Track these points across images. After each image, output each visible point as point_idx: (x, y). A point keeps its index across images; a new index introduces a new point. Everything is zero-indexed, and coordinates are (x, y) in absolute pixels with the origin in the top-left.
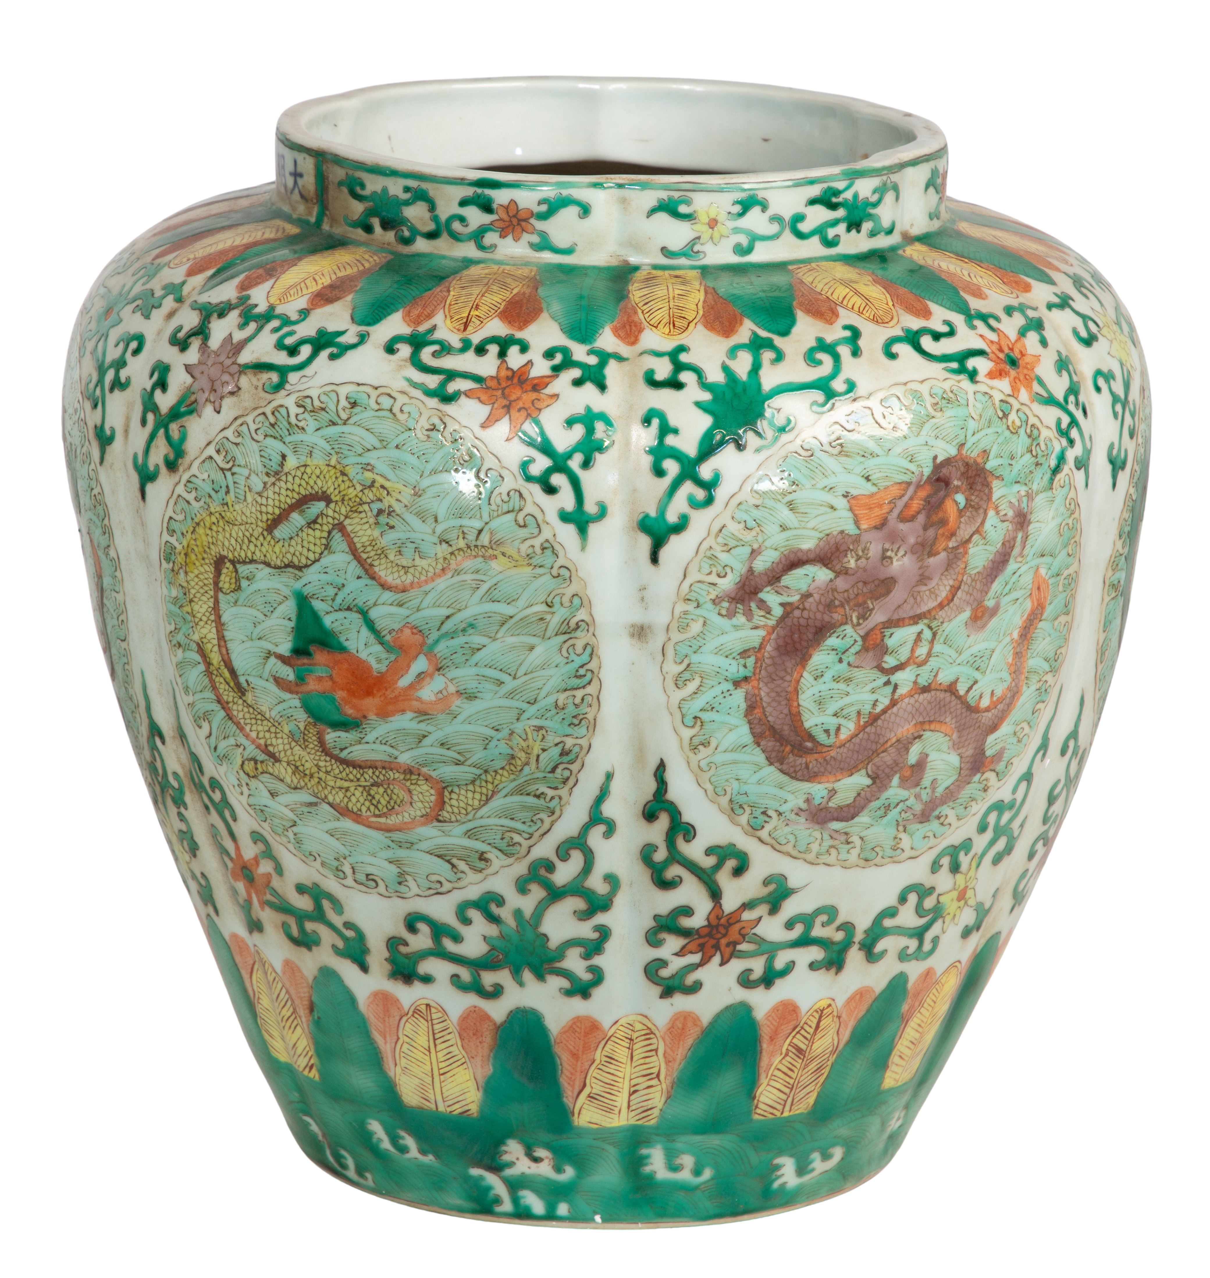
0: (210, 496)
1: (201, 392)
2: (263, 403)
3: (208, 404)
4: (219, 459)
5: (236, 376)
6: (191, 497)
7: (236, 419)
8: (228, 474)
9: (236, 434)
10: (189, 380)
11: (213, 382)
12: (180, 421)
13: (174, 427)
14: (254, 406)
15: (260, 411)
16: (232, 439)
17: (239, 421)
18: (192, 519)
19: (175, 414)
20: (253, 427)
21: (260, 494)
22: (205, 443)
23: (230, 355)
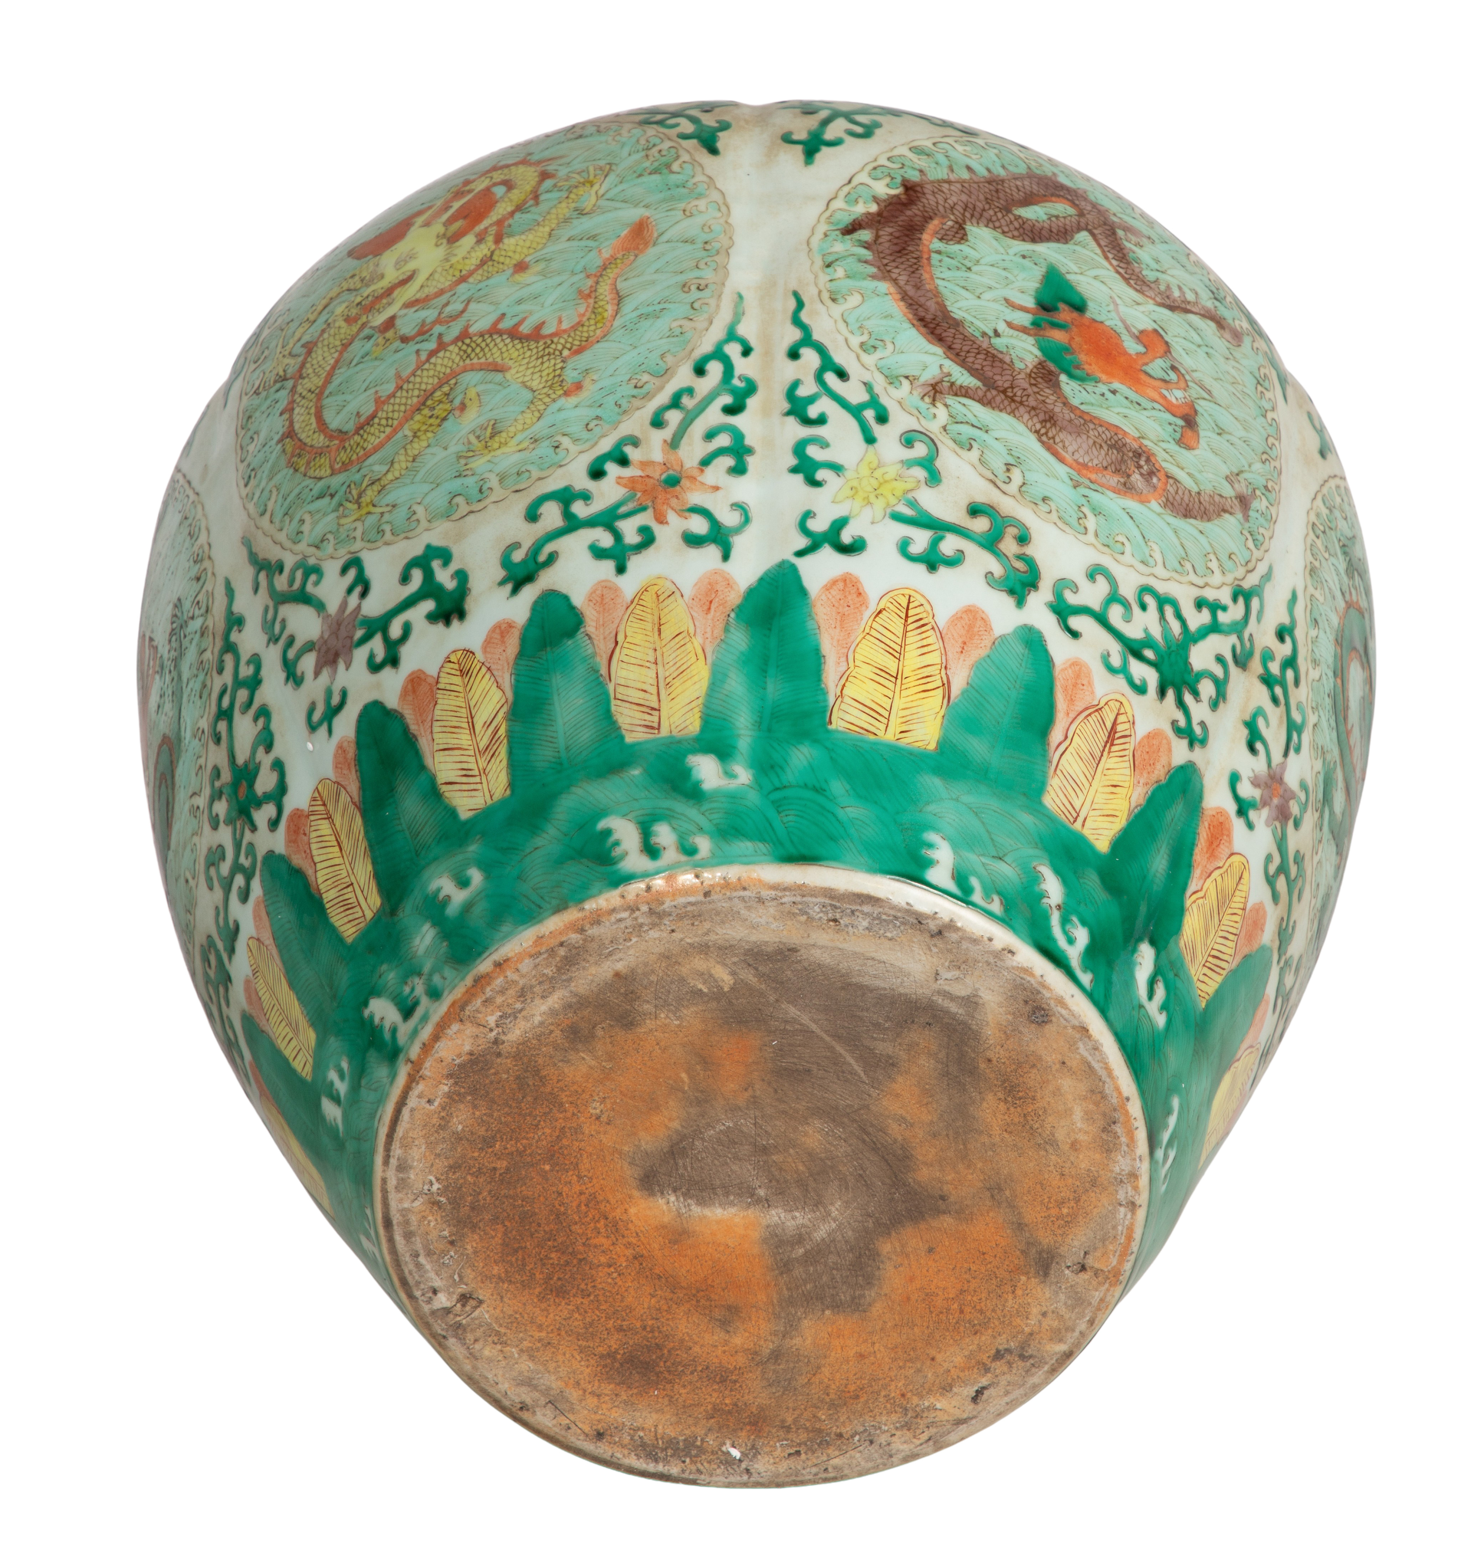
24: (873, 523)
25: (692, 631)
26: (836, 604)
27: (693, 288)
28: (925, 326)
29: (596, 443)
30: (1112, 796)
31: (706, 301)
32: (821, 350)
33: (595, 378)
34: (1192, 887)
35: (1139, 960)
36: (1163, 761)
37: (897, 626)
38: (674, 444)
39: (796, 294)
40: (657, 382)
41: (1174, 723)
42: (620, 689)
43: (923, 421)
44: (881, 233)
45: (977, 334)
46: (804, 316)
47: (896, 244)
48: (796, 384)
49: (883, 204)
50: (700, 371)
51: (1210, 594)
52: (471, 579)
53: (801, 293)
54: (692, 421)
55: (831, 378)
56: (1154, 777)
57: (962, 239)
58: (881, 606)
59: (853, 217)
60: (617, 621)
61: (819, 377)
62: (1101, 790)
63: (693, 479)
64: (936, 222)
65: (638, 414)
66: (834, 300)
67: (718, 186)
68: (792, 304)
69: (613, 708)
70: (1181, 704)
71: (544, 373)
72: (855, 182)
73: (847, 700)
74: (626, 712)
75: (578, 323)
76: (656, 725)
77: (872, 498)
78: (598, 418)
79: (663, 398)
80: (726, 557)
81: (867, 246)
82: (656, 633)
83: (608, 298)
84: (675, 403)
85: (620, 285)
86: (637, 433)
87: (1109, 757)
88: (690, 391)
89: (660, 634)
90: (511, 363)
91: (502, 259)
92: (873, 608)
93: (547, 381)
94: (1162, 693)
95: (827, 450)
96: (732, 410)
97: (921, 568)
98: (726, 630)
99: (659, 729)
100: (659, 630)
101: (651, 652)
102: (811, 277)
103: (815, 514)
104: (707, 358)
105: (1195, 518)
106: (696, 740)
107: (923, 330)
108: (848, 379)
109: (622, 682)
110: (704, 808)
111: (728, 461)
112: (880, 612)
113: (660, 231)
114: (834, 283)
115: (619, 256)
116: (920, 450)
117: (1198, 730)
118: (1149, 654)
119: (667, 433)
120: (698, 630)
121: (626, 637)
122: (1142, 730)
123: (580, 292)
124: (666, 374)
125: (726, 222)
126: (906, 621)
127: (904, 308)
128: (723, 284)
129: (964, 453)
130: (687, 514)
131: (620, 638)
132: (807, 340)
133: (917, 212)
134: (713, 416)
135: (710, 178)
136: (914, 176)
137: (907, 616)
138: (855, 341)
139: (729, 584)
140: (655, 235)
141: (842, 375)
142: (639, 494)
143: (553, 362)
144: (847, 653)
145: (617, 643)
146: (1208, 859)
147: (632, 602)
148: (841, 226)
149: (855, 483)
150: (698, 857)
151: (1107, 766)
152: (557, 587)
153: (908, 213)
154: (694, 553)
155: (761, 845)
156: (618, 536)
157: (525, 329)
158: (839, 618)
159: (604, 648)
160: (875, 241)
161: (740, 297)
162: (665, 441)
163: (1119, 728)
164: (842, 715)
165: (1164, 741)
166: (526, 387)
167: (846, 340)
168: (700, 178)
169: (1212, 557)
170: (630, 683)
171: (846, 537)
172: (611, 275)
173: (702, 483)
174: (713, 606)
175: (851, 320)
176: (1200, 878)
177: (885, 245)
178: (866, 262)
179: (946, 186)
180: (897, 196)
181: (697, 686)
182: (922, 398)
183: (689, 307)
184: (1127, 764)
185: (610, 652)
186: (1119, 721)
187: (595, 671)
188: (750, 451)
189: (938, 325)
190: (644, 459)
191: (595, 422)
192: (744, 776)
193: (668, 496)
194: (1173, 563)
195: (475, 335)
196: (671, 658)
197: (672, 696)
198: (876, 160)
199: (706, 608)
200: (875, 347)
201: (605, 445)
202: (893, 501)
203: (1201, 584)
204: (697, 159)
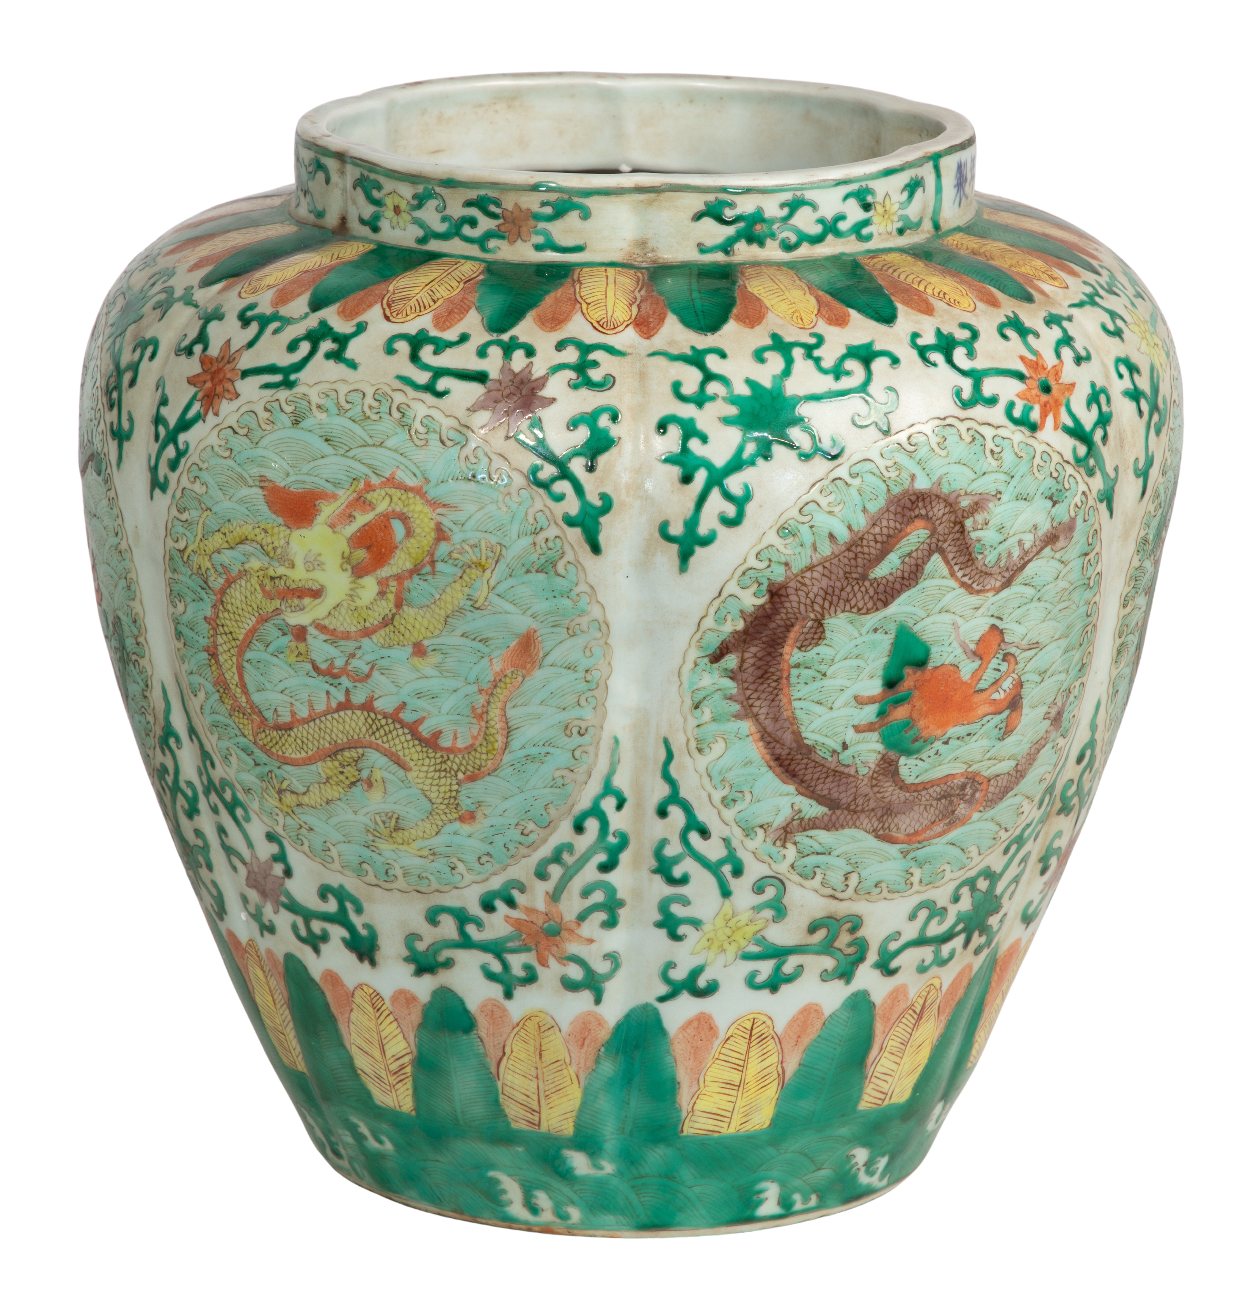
24: (725, 966)
25: (568, 1060)
26: (691, 1040)
27: (575, 731)
28: (781, 765)
29: (487, 879)
31: (585, 749)
32: (687, 808)
33: (486, 812)
37: (742, 1046)
38: (555, 896)
39: (666, 742)
40: (542, 833)
41: (977, 949)
42: (506, 1088)
43: (774, 866)
44: (747, 655)
45: (827, 755)
46: (673, 770)
47: (759, 668)
48: (664, 842)
49: (749, 620)
50: (579, 828)
52: (380, 939)
53: (671, 741)
54: (571, 877)
55: (694, 837)
56: (955, 1003)
57: (820, 638)
58: (729, 1034)
59: (722, 638)
60: (504, 1036)
61: (684, 838)
63: (571, 931)
64: (797, 628)
65: (524, 861)
66: (700, 750)
67: (600, 599)
68: (662, 755)
69: (501, 1100)
70: (984, 930)
71: (442, 789)
72: (725, 594)
73: (697, 1113)
74: (512, 1106)
75: (472, 745)
76: (537, 1123)
77: (726, 946)
78: (488, 854)
79: (545, 851)
80: (598, 1001)
81: (732, 675)
82: (538, 1057)
83: (498, 726)
84: (556, 858)
85: (510, 713)
86: (523, 879)
88: (570, 848)
89: (541, 1058)
90: (412, 764)
91: (402, 629)
92: (722, 1036)
93: (444, 799)
95: (688, 908)
96: (605, 868)
97: (766, 993)
98: (597, 1061)
99: (539, 1125)
100: (541, 1055)
101: (533, 1069)
102: (680, 719)
103: (675, 965)
104: (585, 815)
105: (1012, 789)
106: (570, 1140)
107: (779, 770)
108: (709, 837)
109: (509, 1084)
110: (575, 1188)
111: (602, 916)
112: (728, 1039)
113: (547, 649)
114: (701, 729)
115: (508, 672)
116: (770, 893)
119: (549, 886)
120: (573, 1061)
121: (512, 1051)
122: (947, 985)
123: (473, 709)
124: (549, 826)
125: (606, 643)
126: (750, 1039)
127: (762, 749)
128: (602, 727)
129: (809, 883)
130: (566, 962)
131: (507, 1050)
132: (675, 798)
133: (779, 622)
134: (590, 873)
135: (592, 587)
136: (779, 574)
137: (751, 1036)
138: (717, 796)
139: (600, 1022)
140: (541, 655)
141: (704, 833)
142: (524, 936)
143: (449, 781)
144: (697, 1075)
145: (504, 1054)
147: (518, 1025)
148: (709, 652)
149: (711, 935)
150: (570, 1222)
152: (454, 988)
153: (773, 625)
154: (570, 995)
155: (621, 1218)
156: (506, 967)
157: (425, 730)
158: (693, 1051)
159: (494, 1054)
160: (740, 667)
161: (617, 741)
162: (547, 893)
163: (928, 1002)
164: (692, 1124)
165: (967, 970)
166: (426, 796)
167: (709, 796)
168: (583, 587)
169: (1023, 802)
170: (515, 1087)
171: (702, 983)
172: (501, 697)
173: (579, 936)
174: (586, 1043)
175: (714, 774)
177: (750, 673)
178: (731, 698)
179: (808, 574)
180: (762, 606)
181: (571, 1103)
182: (774, 844)
183: (569, 755)
185: (499, 1058)
186: (928, 998)
187: (484, 1066)
188: (621, 904)
189: (792, 760)
190: (529, 905)
191: (487, 858)
192: (609, 1168)
193: (550, 944)
195: (379, 713)
196: (550, 1077)
197: (550, 1105)
198: (745, 561)
199: (580, 1043)
200: (734, 801)
201: (496, 883)
202: (743, 943)
203: (1010, 834)
204: (581, 560)
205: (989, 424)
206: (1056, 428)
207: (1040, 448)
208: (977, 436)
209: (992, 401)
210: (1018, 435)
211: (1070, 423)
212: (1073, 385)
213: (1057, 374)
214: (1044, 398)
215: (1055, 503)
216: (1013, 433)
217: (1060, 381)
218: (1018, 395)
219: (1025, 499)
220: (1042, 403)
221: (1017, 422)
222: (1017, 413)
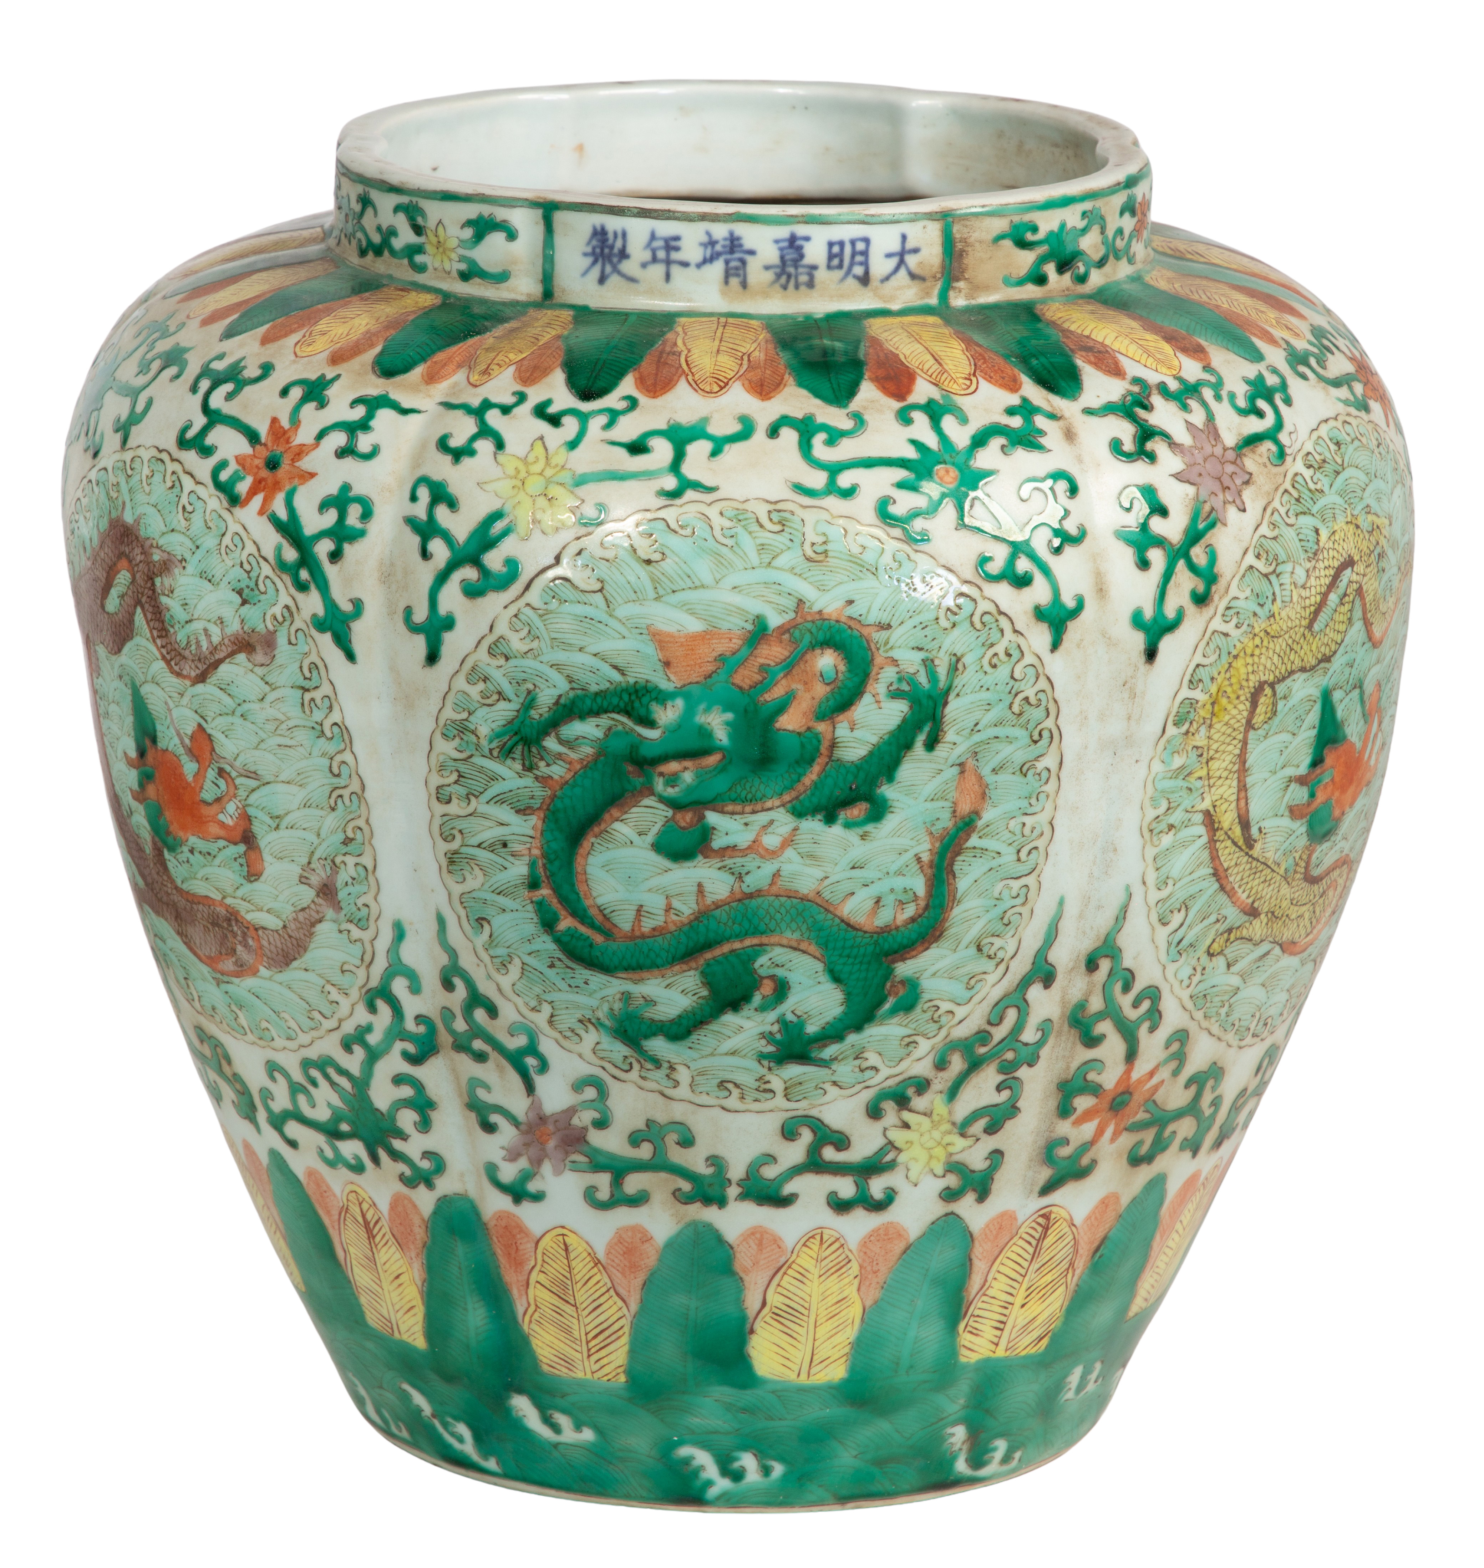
0: (1255, 614)
1: (1213, 497)
2: (1281, 480)
3: (1228, 506)
4: (1260, 565)
5: (1238, 461)
6: (1229, 628)
7: (1265, 509)
8: (1273, 578)
9: (1272, 527)
10: (1191, 490)
11: (1219, 479)
12: (1203, 542)
13: (1198, 554)
14: (1274, 487)
15: (1281, 490)
16: (1270, 534)
17: (1269, 511)
18: (1229, 653)
19: (1193, 537)
20: (1283, 511)
21: (1304, 587)
22: (1242, 553)
23: (1214, 443)
30: (401, 1289)
34: (520, 1310)
35: (521, 1414)
36: (417, 1221)
41: (402, 1178)
51: (349, 1027)
56: (419, 1244)
62: (392, 1288)
70: (396, 1156)
87: (379, 1252)
94: (375, 1160)
105: (295, 959)
117: (425, 1165)
118: (345, 1127)
122: (384, 1206)
146: (516, 1271)
151: (383, 1262)
163: (369, 1216)
165: (406, 1202)
169: (328, 988)
176: (521, 1295)
184: (393, 1249)
186: (365, 1209)
194: (306, 1023)
203: (335, 1025)
205: (192, 476)
206: (261, 512)
207: (234, 527)
208: (177, 484)
209: (206, 451)
210: (215, 502)
211: (282, 514)
212: (312, 475)
213: (299, 454)
214: (264, 473)
215: (244, 602)
216: (210, 496)
217: (297, 464)
218: (236, 457)
219: (210, 581)
220: (258, 477)
221: (219, 486)
222: (224, 476)
